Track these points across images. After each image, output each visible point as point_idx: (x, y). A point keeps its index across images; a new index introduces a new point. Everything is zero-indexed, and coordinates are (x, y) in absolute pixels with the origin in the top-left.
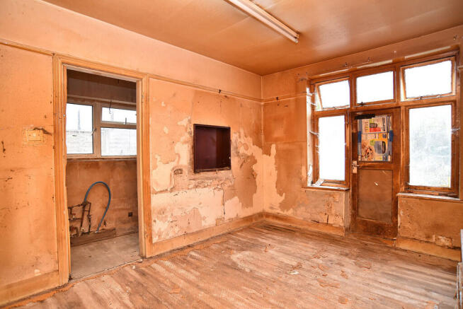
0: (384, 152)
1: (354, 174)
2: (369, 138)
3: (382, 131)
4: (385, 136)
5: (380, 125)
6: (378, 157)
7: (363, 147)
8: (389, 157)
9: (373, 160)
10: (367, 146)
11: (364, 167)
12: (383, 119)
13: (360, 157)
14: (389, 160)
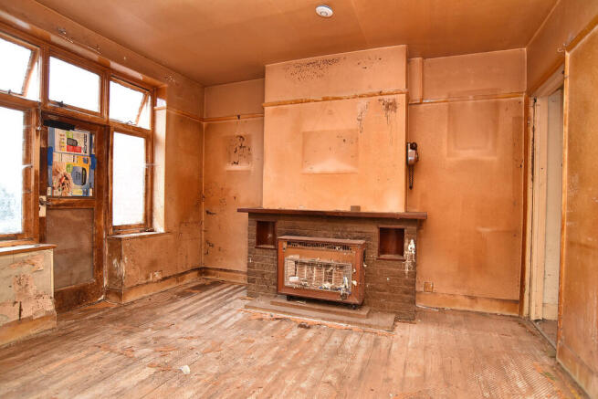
0: (84, 183)
1: (42, 219)
2: (64, 160)
3: (83, 153)
4: (86, 161)
5: (81, 144)
6: (76, 190)
7: (57, 173)
8: (91, 190)
9: (69, 195)
10: (62, 173)
11: (58, 205)
12: (85, 137)
13: (49, 189)
14: (91, 194)
